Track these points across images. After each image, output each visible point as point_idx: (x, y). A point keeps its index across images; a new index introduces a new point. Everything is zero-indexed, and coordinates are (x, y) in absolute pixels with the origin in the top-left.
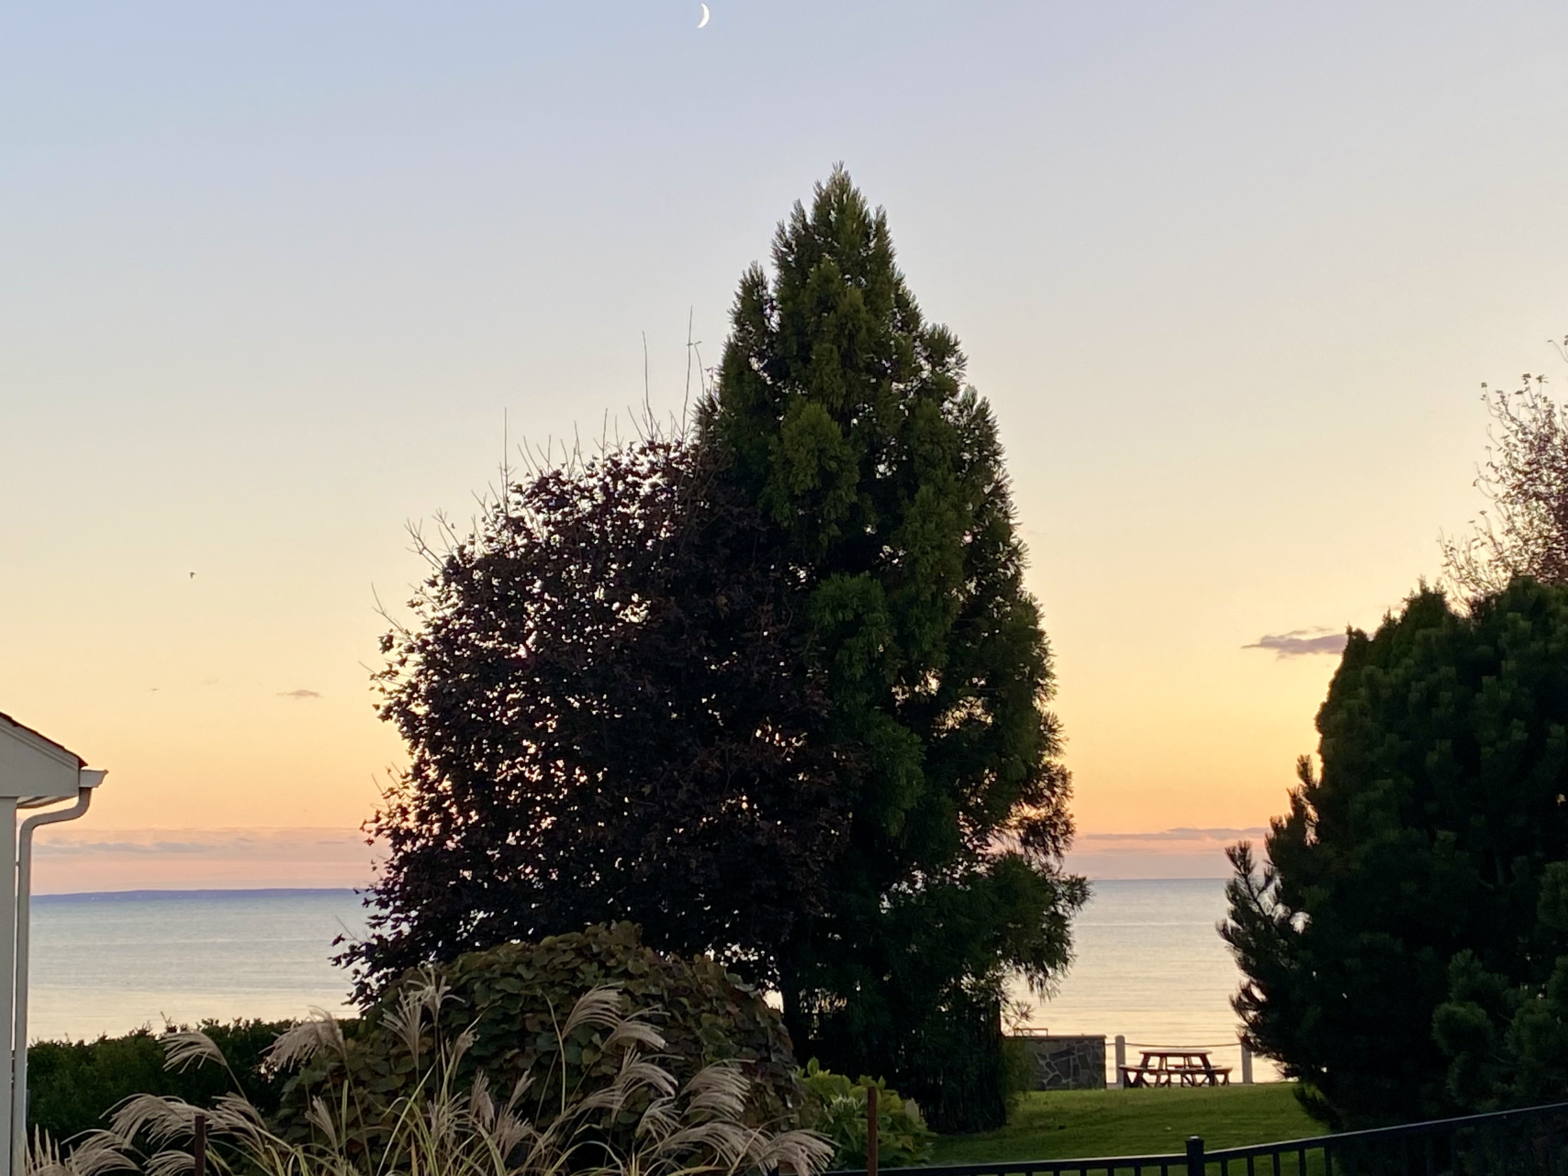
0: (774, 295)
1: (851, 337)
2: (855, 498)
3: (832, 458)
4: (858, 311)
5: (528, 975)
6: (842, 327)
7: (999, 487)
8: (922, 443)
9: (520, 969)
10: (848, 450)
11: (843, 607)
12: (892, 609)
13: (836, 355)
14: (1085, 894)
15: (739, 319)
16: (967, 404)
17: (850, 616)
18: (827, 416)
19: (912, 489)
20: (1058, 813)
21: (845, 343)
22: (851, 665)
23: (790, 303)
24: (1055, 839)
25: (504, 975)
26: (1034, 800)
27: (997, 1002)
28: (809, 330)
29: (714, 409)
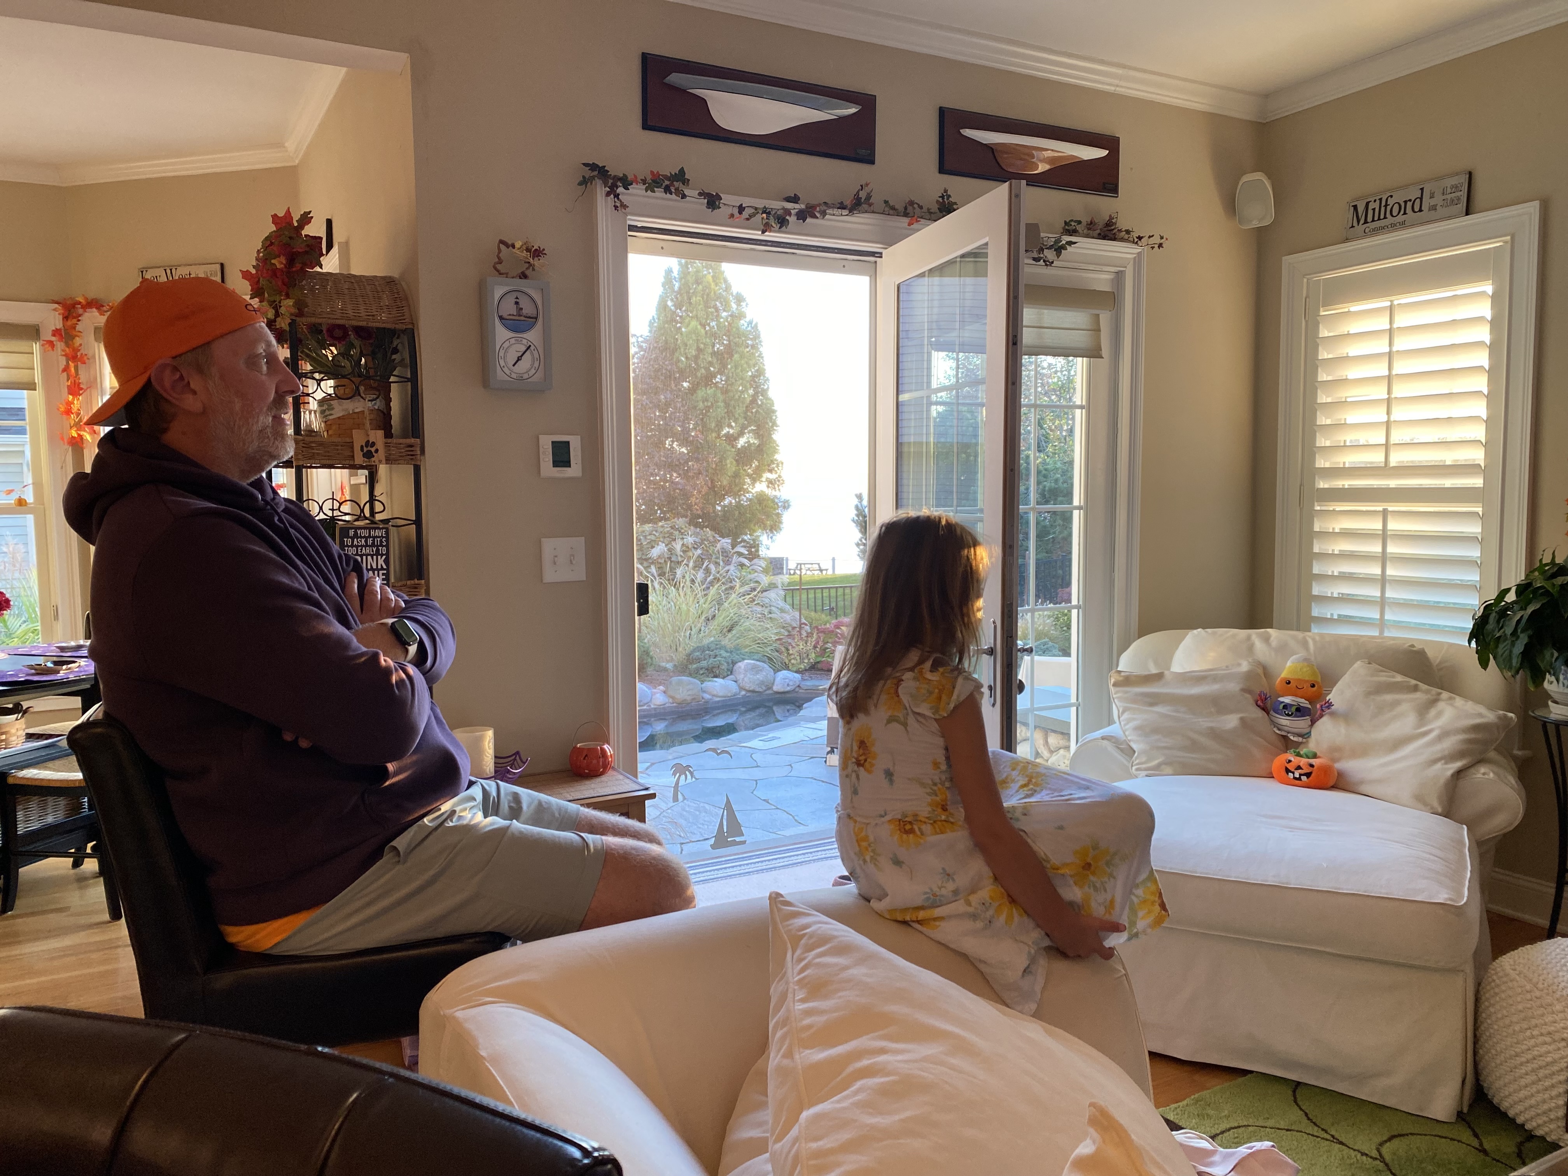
0: (677, 276)
1: (708, 295)
2: (710, 359)
3: (702, 343)
4: (710, 285)
5: (657, 534)
6: (703, 290)
7: (761, 354)
8: (735, 338)
9: (654, 532)
10: (708, 340)
11: (707, 401)
12: (724, 401)
13: (702, 302)
14: (789, 506)
15: (664, 285)
16: (750, 323)
17: (709, 404)
18: (699, 327)
19: (732, 356)
20: (780, 476)
21: (705, 297)
22: (710, 423)
23: (683, 280)
24: (778, 486)
25: (650, 534)
26: (771, 471)
27: (758, 544)
28: (691, 291)
29: (655, 321)
